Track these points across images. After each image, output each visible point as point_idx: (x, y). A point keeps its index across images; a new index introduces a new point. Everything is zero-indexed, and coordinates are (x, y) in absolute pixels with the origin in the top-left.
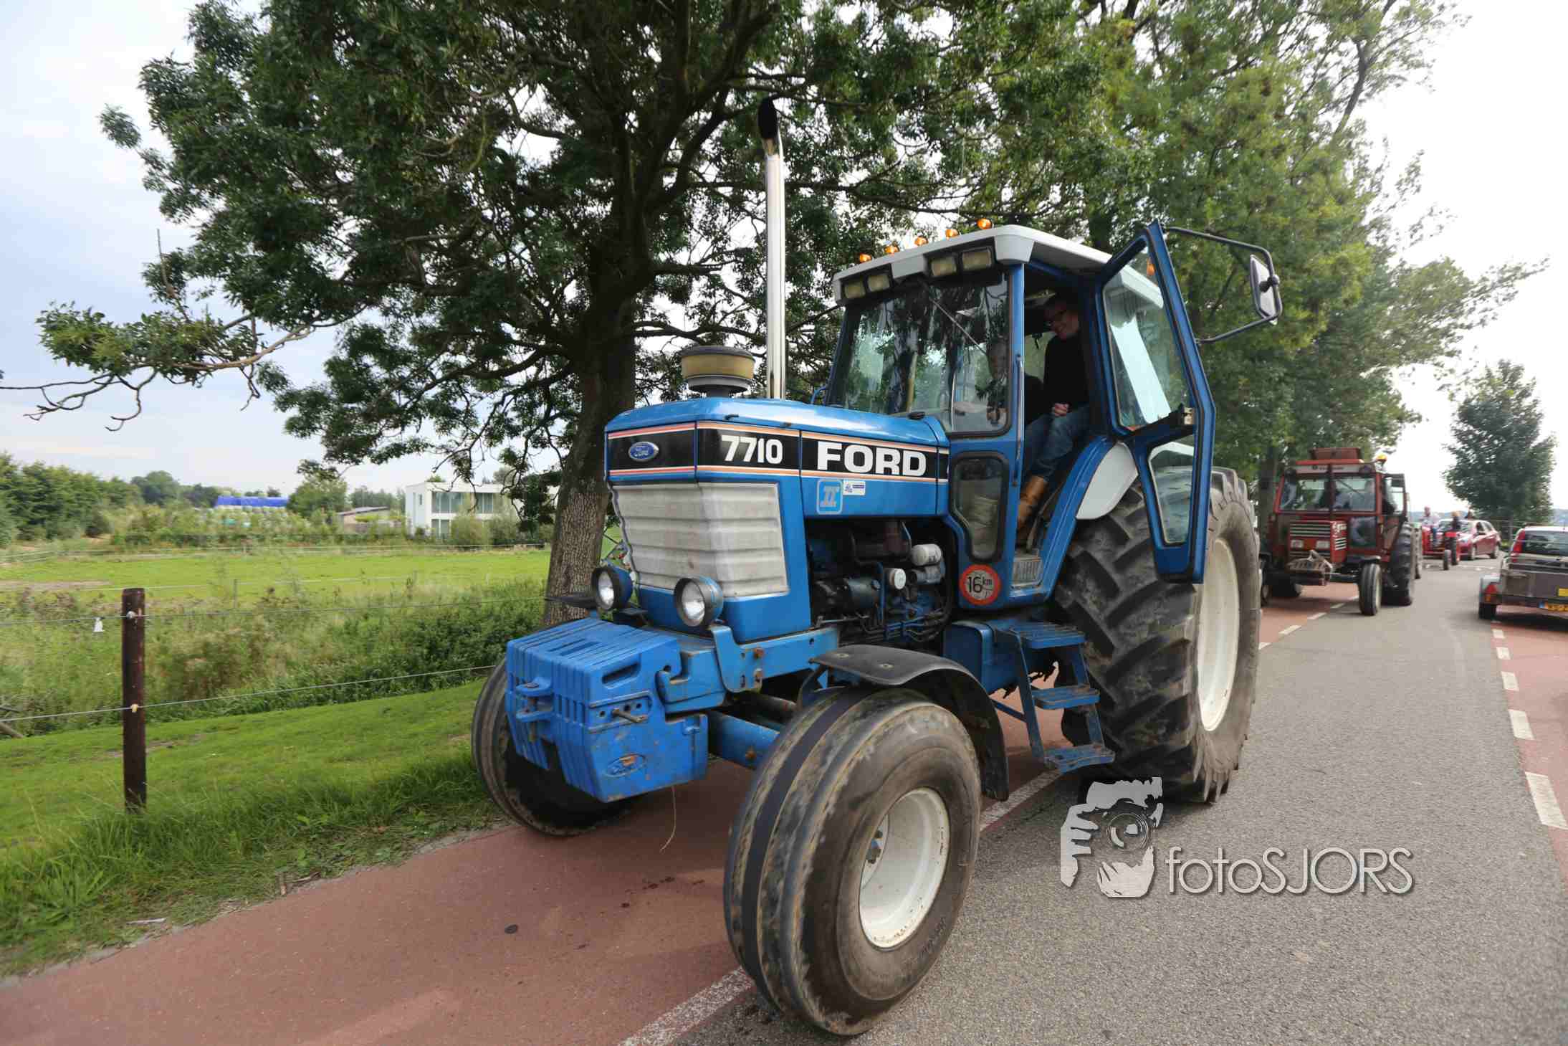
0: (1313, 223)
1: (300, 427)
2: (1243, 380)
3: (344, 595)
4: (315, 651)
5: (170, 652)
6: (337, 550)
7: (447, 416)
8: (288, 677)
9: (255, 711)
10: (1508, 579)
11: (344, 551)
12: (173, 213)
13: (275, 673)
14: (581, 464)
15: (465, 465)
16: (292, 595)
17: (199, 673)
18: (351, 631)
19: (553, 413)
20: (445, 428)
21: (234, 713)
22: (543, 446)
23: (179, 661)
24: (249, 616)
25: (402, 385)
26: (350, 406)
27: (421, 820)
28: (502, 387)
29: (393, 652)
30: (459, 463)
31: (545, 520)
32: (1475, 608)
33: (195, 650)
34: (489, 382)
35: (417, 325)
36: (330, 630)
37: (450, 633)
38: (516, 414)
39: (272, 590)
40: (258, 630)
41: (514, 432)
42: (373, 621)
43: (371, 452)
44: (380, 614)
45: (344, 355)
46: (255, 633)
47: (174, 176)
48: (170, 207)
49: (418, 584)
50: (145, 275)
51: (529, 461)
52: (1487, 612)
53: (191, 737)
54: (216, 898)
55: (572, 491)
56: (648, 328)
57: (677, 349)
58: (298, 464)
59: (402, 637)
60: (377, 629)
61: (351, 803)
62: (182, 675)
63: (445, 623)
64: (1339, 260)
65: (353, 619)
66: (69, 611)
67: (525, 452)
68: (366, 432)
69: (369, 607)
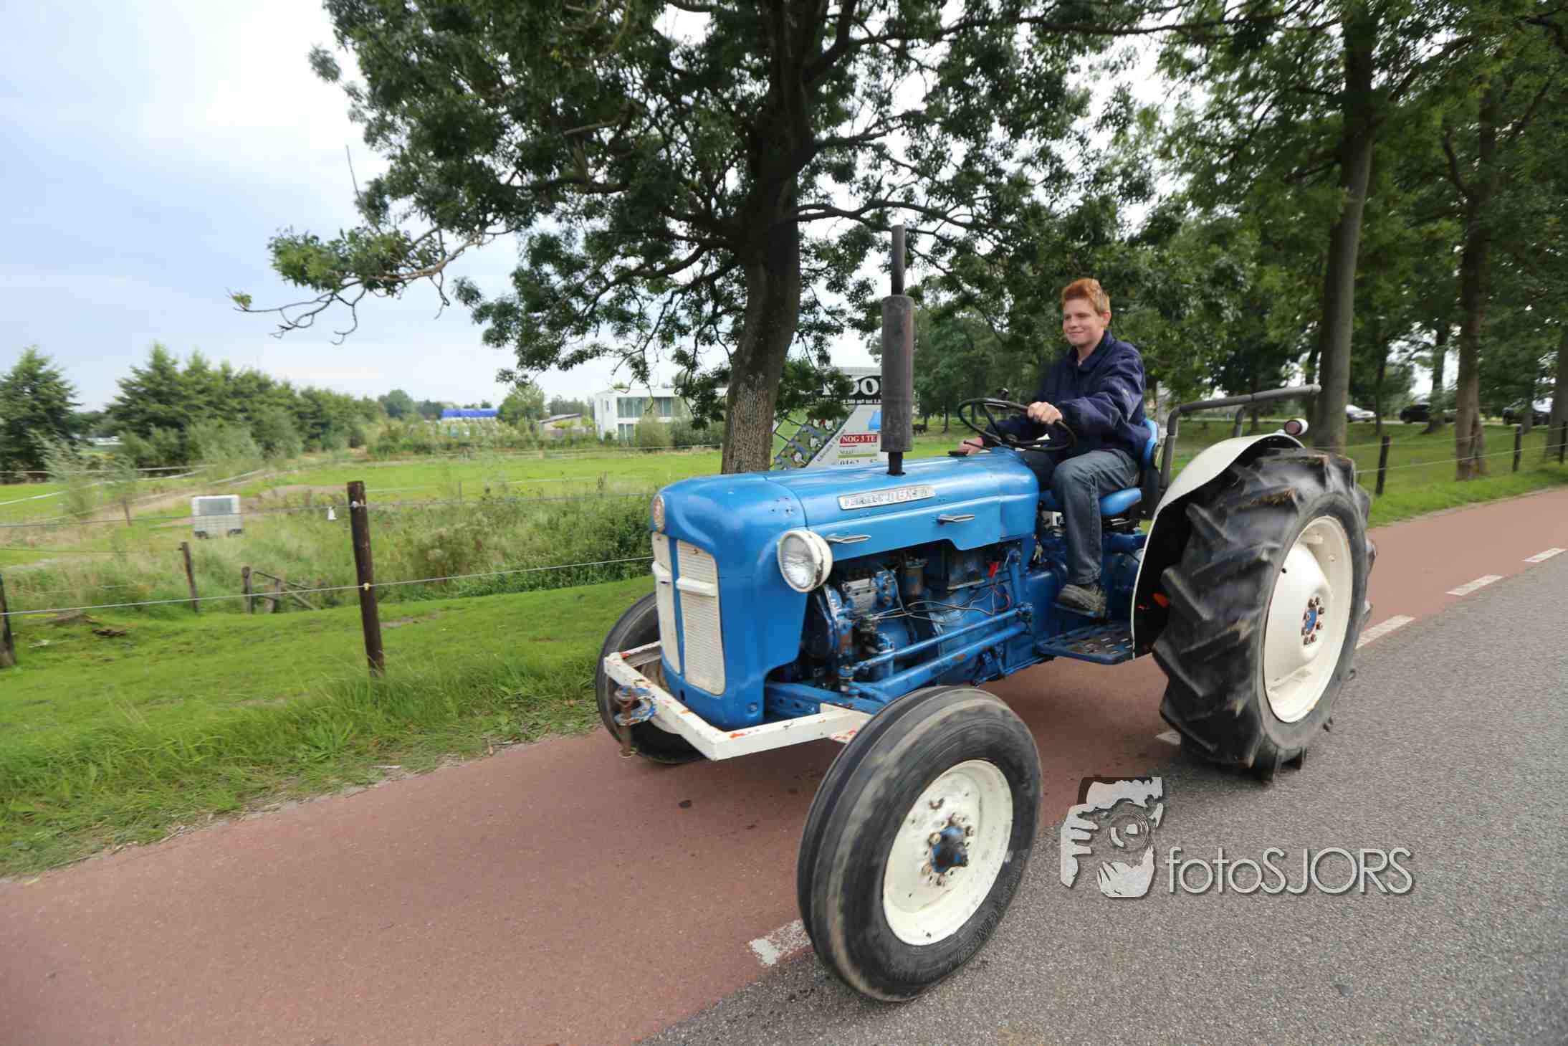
1: (495, 338)
3: (546, 496)
4: (525, 544)
5: (416, 543)
6: (540, 454)
7: (623, 320)
8: (507, 569)
9: (481, 594)
11: (547, 456)
12: (375, 141)
13: (495, 563)
14: (748, 359)
15: (641, 368)
16: (504, 496)
17: (438, 561)
18: (553, 526)
19: (720, 309)
20: (621, 332)
21: (466, 595)
22: (711, 343)
23: (420, 551)
24: (472, 512)
25: (578, 291)
26: (536, 315)
28: (670, 286)
29: (590, 546)
30: (635, 365)
31: (716, 417)
33: (434, 541)
34: (658, 283)
35: (589, 230)
36: (537, 525)
37: (637, 527)
38: (685, 312)
39: (488, 490)
40: (479, 525)
41: (684, 331)
42: (572, 518)
43: (557, 361)
44: (576, 511)
46: (477, 528)
47: (372, 106)
48: (370, 138)
49: (608, 481)
51: (699, 359)
53: (430, 615)
54: (438, 752)
55: (742, 387)
56: (811, 212)
57: (843, 232)
58: (496, 374)
59: (595, 533)
60: (575, 525)
61: (545, 678)
62: (425, 563)
63: (632, 518)
65: (554, 516)
67: (695, 351)
68: (552, 341)
69: (567, 504)
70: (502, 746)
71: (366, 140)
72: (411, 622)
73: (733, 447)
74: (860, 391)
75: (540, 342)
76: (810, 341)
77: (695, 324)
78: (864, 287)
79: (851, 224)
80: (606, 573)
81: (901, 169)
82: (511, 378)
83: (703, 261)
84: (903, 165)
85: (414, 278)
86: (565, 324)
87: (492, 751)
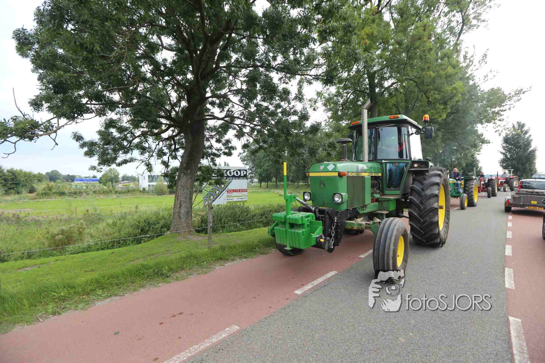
0: (444, 76)
1: (89, 154)
3: (114, 212)
4: (101, 231)
5: (50, 233)
6: (115, 196)
7: (143, 150)
8: (91, 242)
9: (79, 253)
10: (514, 198)
11: (117, 197)
13: (87, 240)
14: (185, 165)
15: (149, 166)
16: (95, 213)
17: (60, 240)
18: (114, 224)
19: (177, 147)
20: (142, 154)
21: (71, 254)
22: (175, 159)
23: (52, 236)
24: (79, 219)
25: (125, 138)
26: (107, 146)
27: (99, 293)
29: (128, 231)
30: (147, 165)
32: (503, 207)
33: (59, 232)
34: (157, 136)
36: (108, 225)
37: (149, 224)
38: (166, 148)
40: (81, 225)
41: (165, 154)
42: (122, 221)
43: (116, 163)
44: (124, 218)
45: (103, 129)
46: (80, 226)
48: (41, 79)
49: (140, 206)
50: (29, 102)
51: (169, 164)
52: (508, 210)
54: (14, 324)
55: (182, 175)
56: (207, 117)
57: (220, 124)
58: (89, 167)
59: (132, 226)
60: (123, 224)
61: (74, 288)
62: (54, 241)
63: (147, 221)
64: (453, 87)
65: (115, 220)
66: (17, 220)
67: (168, 161)
68: (113, 156)
69: (122, 216)
70: (47, 318)
71: (38, 80)
72: (36, 268)
73: (178, 195)
74: (234, 175)
75: (109, 157)
76: (209, 159)
77: (170, 152)
78: (228, 141)
79: (222, 122)
80: (135, 242)
81: (236, 106)
82: (95, 169)
83: (172, 131)
84: (238, 105)
85: (41, 135)
86: (119, 150)
87: (41, 320)
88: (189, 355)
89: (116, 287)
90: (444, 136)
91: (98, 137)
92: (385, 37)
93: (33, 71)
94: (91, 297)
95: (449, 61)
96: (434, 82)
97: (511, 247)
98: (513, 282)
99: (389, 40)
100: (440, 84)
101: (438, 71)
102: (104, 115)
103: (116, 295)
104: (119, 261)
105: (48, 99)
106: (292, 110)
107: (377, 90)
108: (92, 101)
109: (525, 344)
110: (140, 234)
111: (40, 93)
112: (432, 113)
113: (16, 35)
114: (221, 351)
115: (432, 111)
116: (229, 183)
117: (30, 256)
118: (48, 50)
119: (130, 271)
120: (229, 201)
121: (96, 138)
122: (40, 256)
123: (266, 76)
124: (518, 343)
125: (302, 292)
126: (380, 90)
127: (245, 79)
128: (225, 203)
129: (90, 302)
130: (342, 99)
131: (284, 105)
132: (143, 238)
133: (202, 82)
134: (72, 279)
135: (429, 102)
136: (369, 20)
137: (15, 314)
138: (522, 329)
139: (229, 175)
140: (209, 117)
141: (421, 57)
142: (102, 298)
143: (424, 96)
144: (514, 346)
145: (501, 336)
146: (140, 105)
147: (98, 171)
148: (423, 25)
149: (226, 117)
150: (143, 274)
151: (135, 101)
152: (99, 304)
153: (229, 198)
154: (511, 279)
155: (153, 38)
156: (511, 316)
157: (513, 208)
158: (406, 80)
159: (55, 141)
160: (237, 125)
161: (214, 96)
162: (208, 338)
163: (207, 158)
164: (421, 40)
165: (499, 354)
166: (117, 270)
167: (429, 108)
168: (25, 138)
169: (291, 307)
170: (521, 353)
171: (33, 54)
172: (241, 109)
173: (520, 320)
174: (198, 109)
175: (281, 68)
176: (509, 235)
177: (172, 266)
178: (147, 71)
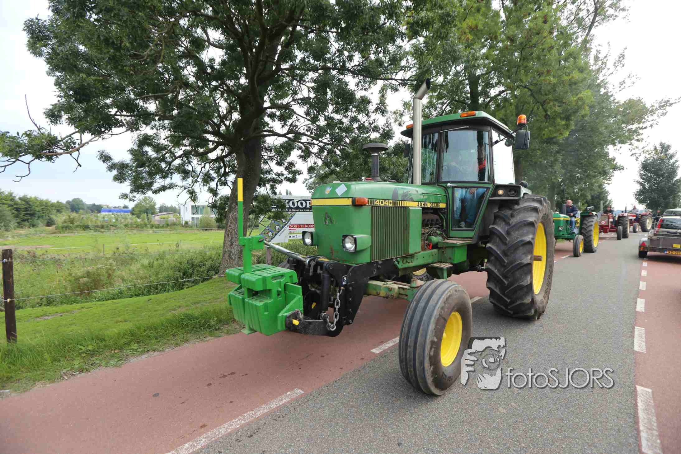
0: (567, 82)
1: (119, 178)
2: (539, 153)
3: (150, 251)
4: (135, 275)
5: (73, 275)
6: (151, 231)
7: (185, 174)
8: (123, 287)
9: (108, 299)
10: (651, 240)
11: (154, 232)
13: (117, 284)
15: (193, 194)
16: (126, 252)
17: (85, 284)
18: (151, 265)
19: (227, 170)
20: (184, 178)
21: (99, 300)
22: (225, 185)
23: (75, 279)
24: (108, 259)
25: (163, 159)
26: (141, 169)
27: (134, 348)
28: (207, 160)
29: (168, 275)
30: (190, 193)
32: (637, 252)
33: (83, 274)
34: (203, 157)
36: (143, 265)
37: (193, 265)
38: (213, 171)
40: (111, 265)
41: (212, 179)
42: (160, 261)
43: (152, 190)
44: (162, 258)
45: (136, 148)
46: (109, 267)
49: (181, 245)
50: (45, 113)
51: (218, 192)
52: (642, 255)
53: (72, 311)
54: (34, 381)
55: (234, 205)
56: (265, 133)
57: (281, 142)
58: (120, 195)
59: (172, 268)
60: (162, 265)
61: (105, 341)
62: (78, 285)
63: (191, 262)
64: (579, 98)
65: (152, 261)
66: (33, 258)
67: (217, 188)
68: (149, 180)
69: (159, 255)
70: (72, 375)
71: (56, 85)
72: (58, 317)
73: (229, 231)
74: (298, 206)
75: (143, 182)
76: (268, 186)
77: (218, 177)
78: (292, 164)
79: (284, 139)
80: (176, 287)
81: (302, 120)
82: (127, 197)
83: (221, 150)
84: (304, 118)
85: (61, 154)
86: (156, 173)
87: (66, 378)
88: (243, 422)
89: (154, 341)
90: (564, 160)
91: (130, 157)
92: (493, 31)
93: (48, 74)
94: (125, 351)
95: (575, 63)
96: (555, 91)
97: (643, 301)
98: (644, 344)
99: (498, 34)
100: (561, 94)
101: (560, 77)
102: (137, 129)
103: (154, 350)
104: (156, 311)
105: (68, 109)
106: (372, 126)
107: (481, 100)
108: (122, 111)
109: (654, 419)
110: (182, 278)
111: (59, 101)
112: (550, 131)
113: (28, 27)
114: (282, 419)
115: (550, 128)
116: (292, 217)
117: (50, 302)
118: (68, 47)
119: (170, 322)
120: (291, 238)
121: (127, 158)
122: (62, 302)
123: (340, 80)
124: (646, 417)
125: (381, 351)
126: (484, 100)
127: (313, 85)
128: (287, 241)
129: (124, 359)
130: (435, 111)
131: (362, 117)
132: (187, 283)
133: (258, 89)
134: (101, 330)
135: (547, 116)
136: (473, 9)
137: (35, 370)
138: (652, 401)
139: (292, 206)
140: (268, 133)
141: (538, 58)
142: (138, 353)
143: (541, 108)
144: (640, 421)
145: (625, 409)
146: (182, 117)
147: (130, 200)
148: (543, 15)
149: (288, 133)
150: (187, 325)
151: (175, 112)
152: (133, 360)
153: (291, 235)
154: (642, 341)
155: (198, 31)
156: (640, 385)
157: (649, 253)
158: (518, 87)
159: (77, 161)
160: (303, 143)
161: (274, 106)
162: (265, 403)
163: (264, 185)
164: (540, 35)
165: (621, 431)
166: (156, 320)
167: (547, 124)
168: (42, 157)
169: (367, 368)
170: (649, 429)
171: (48, 52)
172: (308, 122)
173: (650, 390)
174: (254, 123)
175: (359, 70)
176: (643, 286)
177: (222, 317)
178: (190, 74)
